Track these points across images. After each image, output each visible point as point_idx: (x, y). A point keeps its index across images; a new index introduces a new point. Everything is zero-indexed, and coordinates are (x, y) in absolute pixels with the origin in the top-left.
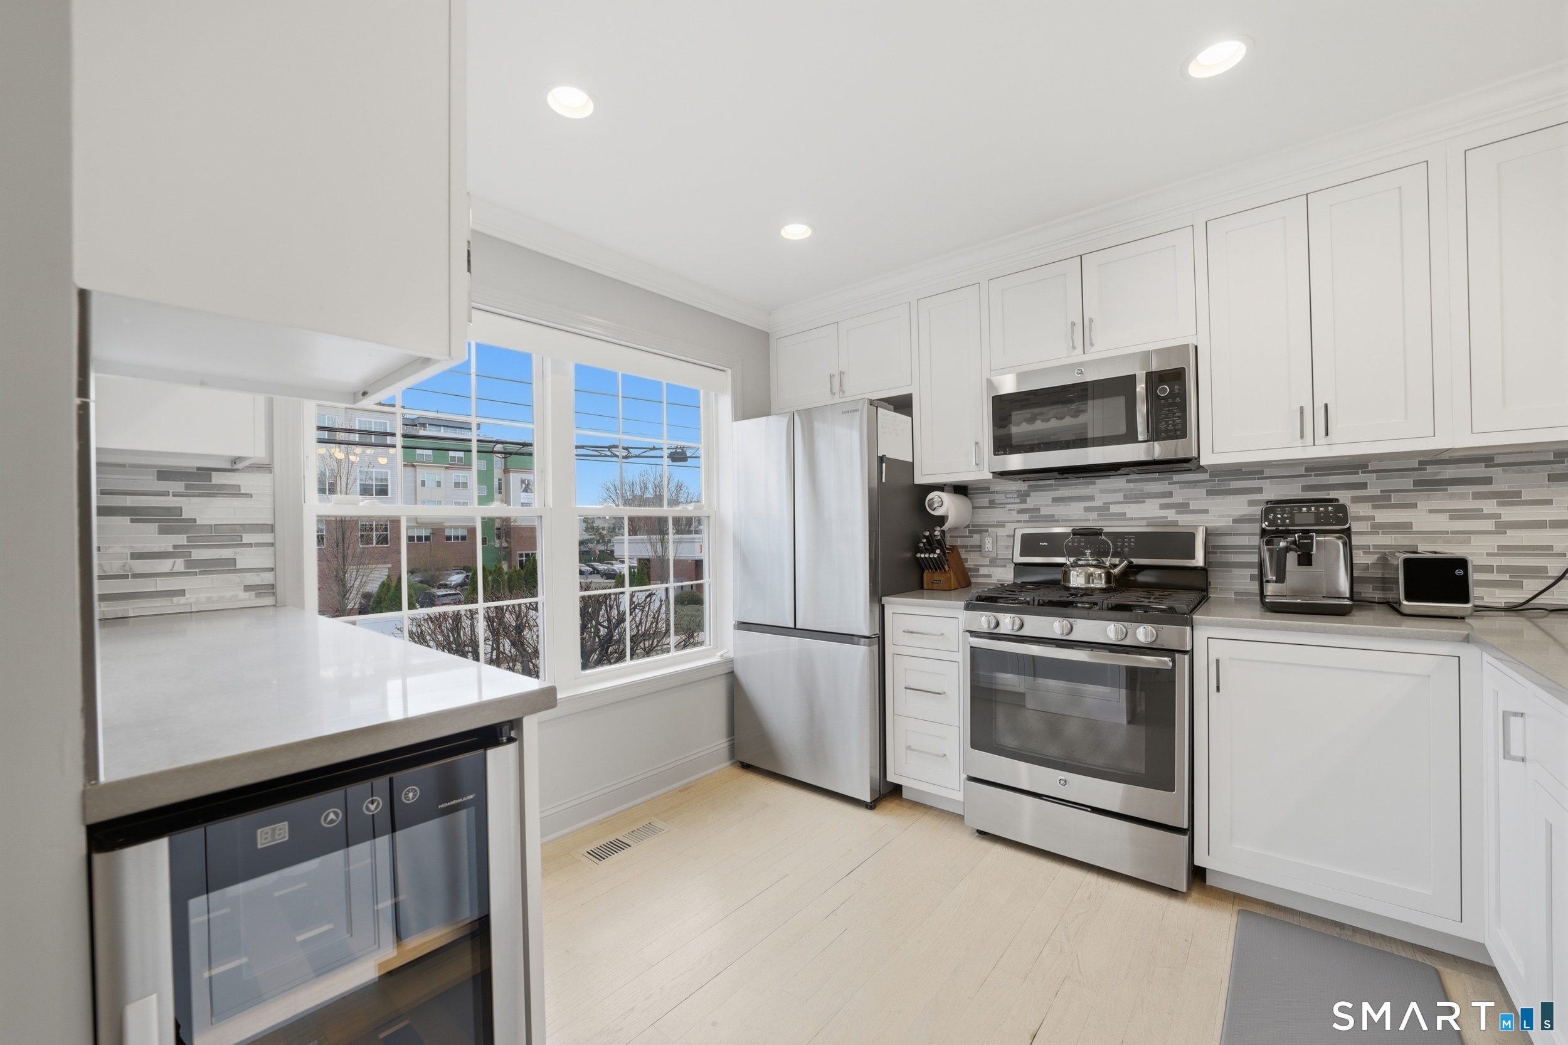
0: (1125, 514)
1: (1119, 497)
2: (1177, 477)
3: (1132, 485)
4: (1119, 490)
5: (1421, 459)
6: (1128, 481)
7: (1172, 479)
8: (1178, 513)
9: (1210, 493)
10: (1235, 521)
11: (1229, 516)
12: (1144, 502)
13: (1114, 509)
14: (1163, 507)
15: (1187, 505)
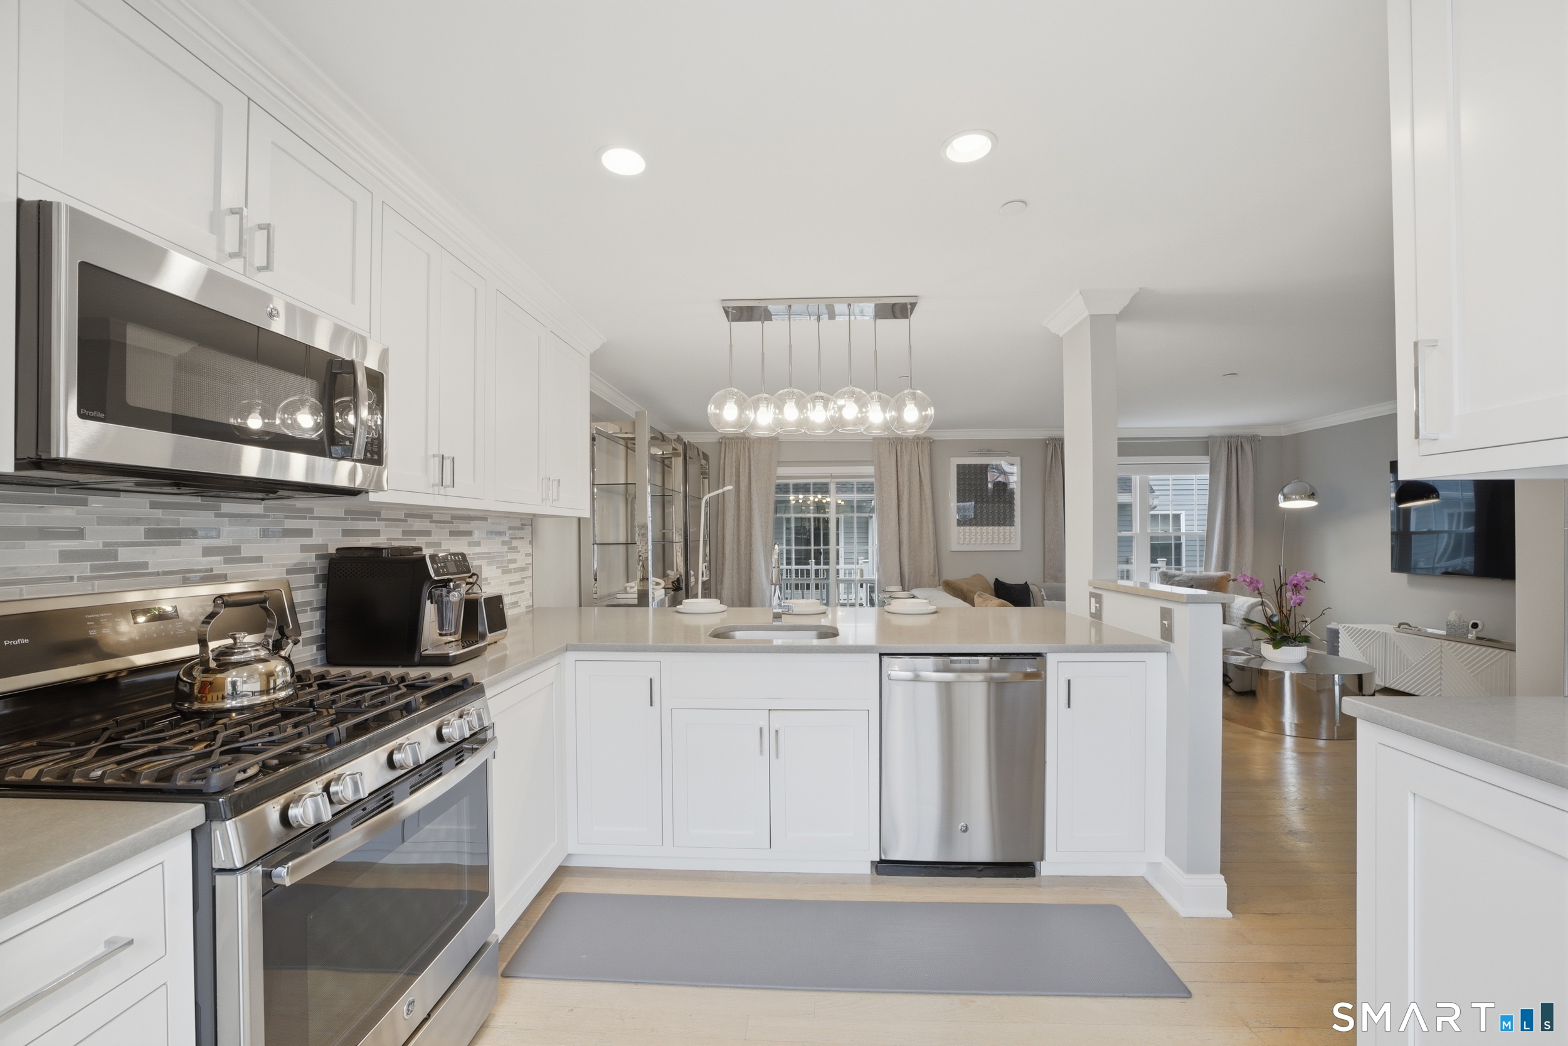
0: (145, 565)
1: (138, 532)
2: (227, 507)
3: (159, 513)
4: (137, 521)
5: (406, 512)
6: (154, 506)
7: (218, 508)
8: (226, 561)
9: (265, 533)
10: (289, 572)
11: (283, 565)
12: (179, 544)
13: (125, 555)
14: (207, 552)
15: (237, 549)
